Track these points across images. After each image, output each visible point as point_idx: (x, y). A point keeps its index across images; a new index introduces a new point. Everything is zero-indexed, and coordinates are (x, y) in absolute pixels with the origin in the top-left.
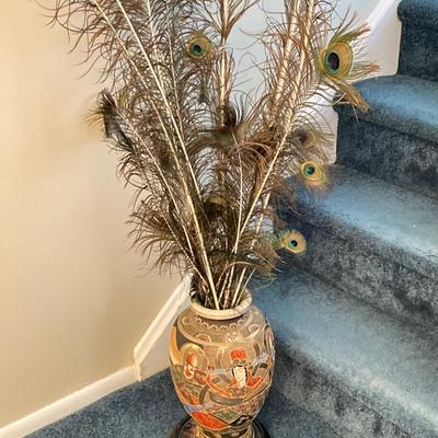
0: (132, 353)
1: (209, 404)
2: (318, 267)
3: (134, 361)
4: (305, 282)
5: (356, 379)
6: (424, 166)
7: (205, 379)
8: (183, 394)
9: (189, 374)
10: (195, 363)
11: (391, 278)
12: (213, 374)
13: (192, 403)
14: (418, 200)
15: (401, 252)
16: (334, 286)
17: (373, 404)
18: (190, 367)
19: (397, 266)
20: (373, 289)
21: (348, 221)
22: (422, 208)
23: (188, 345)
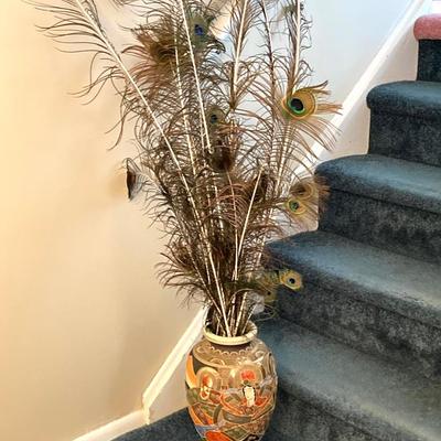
0: (142, 398)
1: (222, 422)
2: (307, 319)
3: (142, 406)
4: (296, 332)
5: (348, 404)
6: (395, 227)
7: (219, 398)
8: (198, 415)
9: (205, 395)
10: (210, 384)
11: (372, 322)
12: (226, 393)
13: (207, 423)
14: (392, 257)
15: (380, 296)
16: (322, 334)
17: (363, 424)
18: (206, 388)
19: (378, 309)
20: (357, 333)
21: (333, 272)
22: (395, 263)
23: (204, 369)
